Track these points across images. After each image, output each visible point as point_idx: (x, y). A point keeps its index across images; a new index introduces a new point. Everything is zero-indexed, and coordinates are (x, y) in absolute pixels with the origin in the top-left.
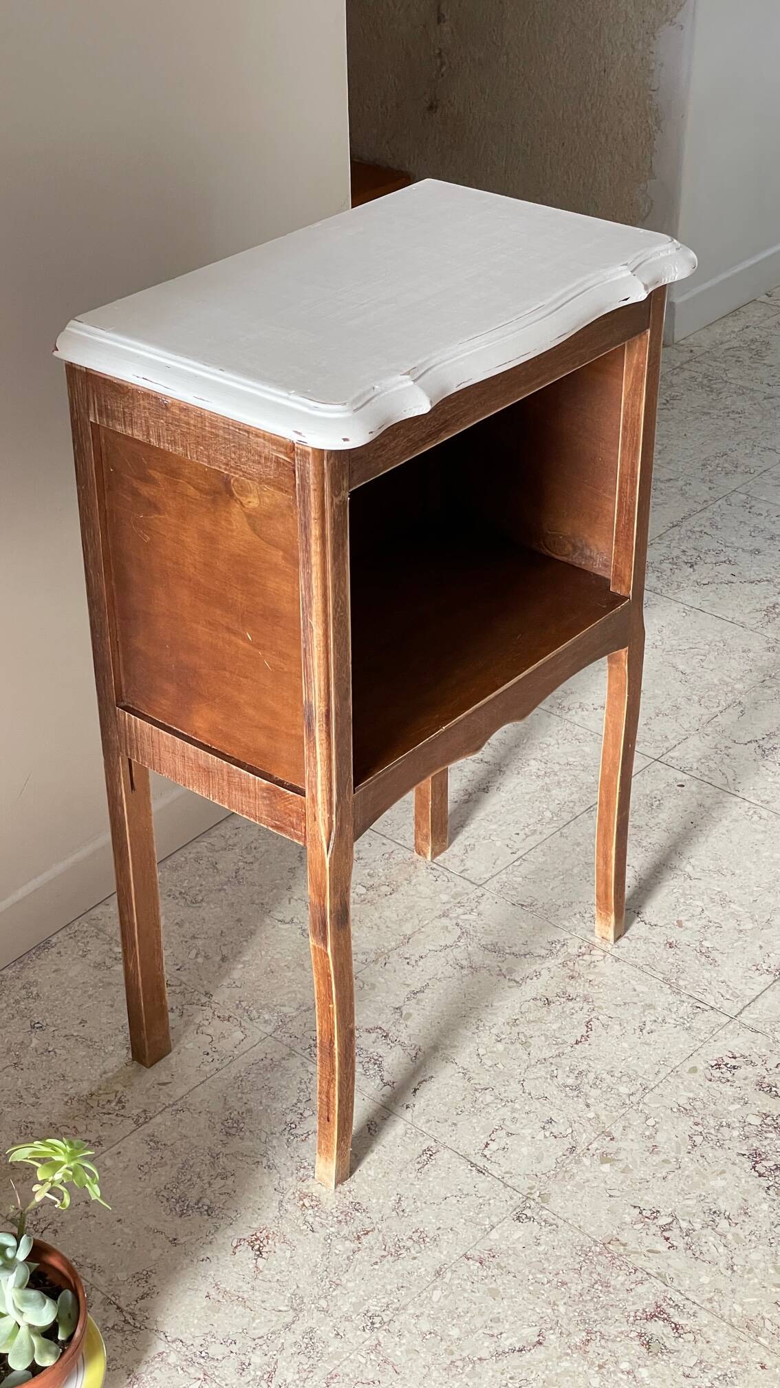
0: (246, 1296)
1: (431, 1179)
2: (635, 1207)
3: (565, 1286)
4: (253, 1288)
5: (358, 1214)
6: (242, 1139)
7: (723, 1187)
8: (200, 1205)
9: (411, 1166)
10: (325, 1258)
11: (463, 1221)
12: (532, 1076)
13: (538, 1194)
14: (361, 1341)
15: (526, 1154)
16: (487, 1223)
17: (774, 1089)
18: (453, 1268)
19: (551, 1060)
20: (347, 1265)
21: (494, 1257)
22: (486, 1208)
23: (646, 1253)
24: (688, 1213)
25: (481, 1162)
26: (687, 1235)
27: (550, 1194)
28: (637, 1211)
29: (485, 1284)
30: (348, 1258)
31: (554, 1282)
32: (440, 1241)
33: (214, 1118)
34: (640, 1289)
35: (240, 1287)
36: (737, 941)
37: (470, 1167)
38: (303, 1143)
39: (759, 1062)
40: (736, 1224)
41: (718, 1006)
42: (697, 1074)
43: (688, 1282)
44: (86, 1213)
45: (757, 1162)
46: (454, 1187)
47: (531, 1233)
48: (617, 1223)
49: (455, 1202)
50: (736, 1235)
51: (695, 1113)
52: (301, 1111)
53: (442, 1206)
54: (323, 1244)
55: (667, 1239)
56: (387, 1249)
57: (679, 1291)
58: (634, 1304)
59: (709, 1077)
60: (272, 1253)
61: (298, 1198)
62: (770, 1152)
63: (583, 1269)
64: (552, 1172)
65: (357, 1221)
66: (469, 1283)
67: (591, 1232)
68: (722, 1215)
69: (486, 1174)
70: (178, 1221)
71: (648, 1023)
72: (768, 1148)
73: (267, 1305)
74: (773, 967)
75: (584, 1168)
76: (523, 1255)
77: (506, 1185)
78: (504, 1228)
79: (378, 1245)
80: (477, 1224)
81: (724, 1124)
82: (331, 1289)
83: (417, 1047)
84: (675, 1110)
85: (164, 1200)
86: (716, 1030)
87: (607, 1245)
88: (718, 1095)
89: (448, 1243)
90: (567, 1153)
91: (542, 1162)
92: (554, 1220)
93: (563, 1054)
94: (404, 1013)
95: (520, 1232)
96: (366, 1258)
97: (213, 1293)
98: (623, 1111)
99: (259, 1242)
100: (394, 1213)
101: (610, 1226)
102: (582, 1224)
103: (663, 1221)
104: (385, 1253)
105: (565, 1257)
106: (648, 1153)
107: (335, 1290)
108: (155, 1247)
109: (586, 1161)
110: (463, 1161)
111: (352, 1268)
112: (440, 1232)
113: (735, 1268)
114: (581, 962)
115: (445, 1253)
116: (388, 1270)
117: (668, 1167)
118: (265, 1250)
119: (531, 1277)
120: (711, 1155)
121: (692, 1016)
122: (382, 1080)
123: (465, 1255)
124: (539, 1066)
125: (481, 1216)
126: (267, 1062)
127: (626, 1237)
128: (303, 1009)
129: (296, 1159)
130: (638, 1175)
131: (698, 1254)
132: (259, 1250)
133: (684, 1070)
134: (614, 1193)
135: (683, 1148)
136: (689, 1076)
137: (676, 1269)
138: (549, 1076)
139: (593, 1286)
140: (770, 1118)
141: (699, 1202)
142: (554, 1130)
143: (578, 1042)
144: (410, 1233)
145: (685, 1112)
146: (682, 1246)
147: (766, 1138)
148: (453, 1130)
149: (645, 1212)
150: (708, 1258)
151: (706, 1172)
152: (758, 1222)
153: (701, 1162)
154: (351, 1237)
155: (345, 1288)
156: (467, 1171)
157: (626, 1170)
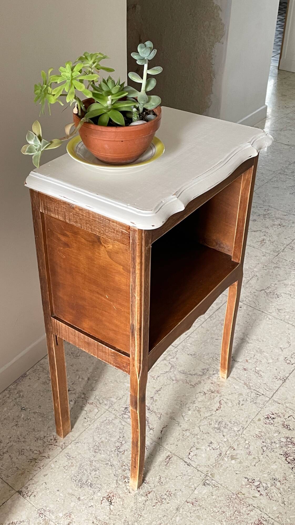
0: (107, 522)
1: (171, 469)
2: (246, 478)
3: (224, 513)
4: (110, 518)
5: (146, 485)
6: (101, 454)
7: (276, 468)
8: (87, 483)
9: (163, 464)
10: (135, 504)
11: (184, 486)
12: (202, 424)
13: (210, 474)
15: (204, 457)
16: (193, 487)
17: (289, 427)
18: (183, 507)
19: (209, 417)
20: (143, 507)
21: (197, 501)
22: (192, 480)
23: (252, 498)
24: (265, 480)
25: (188, 461)
26: (266, 489)
27: (214, 474)
28: (247, 480)
29: (195, 513)
30: (144, 504)
31: (220, 512)
32: (177, 495)
33: (90, 445)
34: (252, 513)
35: (105, 518)
36: (268, 367)
37: (184, 463)
38: (123, 455)
39: (282, 416)
40: (283, 484)
41: (265, 393)
42: (261, 421)
43: (269, 510)
44: (46, 487)
45: (287, 457)
46: (179, 472)
47: (209, 491)
48: (240, 485)
49: (180, 478)
50: (283, 489)
51: (262, 438)
52: (121, 441)
53: (176, 480)
54: (134, 498)
55: (259, 491)
56: (158, 499)
57: (266, 514)
58: (250, 520)
59: (265, 422)
60: (115, 503)
61: (123, 479)
62: (291, 453)
63: (230, 505)
64: (214, 464)
65: (146, 488)
66: (189, 513)
67: (231, 489)
68: (277, 480)
69: (191, 466)
70: (80, 490)
71: (241, 401)
72: (290, 451)
74: (281, 377)
75: (225, 462)
76: (207, 500)
77: (198, 471)
78: (199, 489)
79: (154, 498)
80: (189, 487)
81: (273, 442)
82: (139, 518)
83: (160, 413)
84: (255, 437)
85: (74, 481)
86: (265, 403)
87: (238, 495)
88: (269, 430)
89: (180, 496)
90: (218, 456)
91: (210, 460)
92: (217, 484)
93: (213, 415)
94: (155, 399)
95: (205, 490)
96: (150, 504)
97: (95, 521)
98: (236, 438)
99: (110, 498)
100: (159, 484)
101: (238, 487)
102: (227, 486)
103: (256, 483)
104: (157, 501)
105: (223, 501)
106: (247, 455)
107: (140, 518)
108: (72, 502)
109: (226, 459)
110: (181, 460)
111: (145, 508)
112: (176, 491)
113: (285, 503)
114: (215, 377)
115: (179, 500)
116: (159, 509)
117: (256, 461)
118: (113, 501)
119: (211, 510)
120: (270, 455)
121: (256, 398)
122: (149, 427)
123: (186, 501)
124: (204, 420)
125: (190, 484)
126: (107, 421)
127: (244, 491)
128: (118, 398)
129: (121, 462)
130: (245, 464)
131: (271, 497)
132: (110, 502)
133: (256, 420)
134: (237, 472)
135: (260, 452)
136: (258, 422)
137: (264, 504)
138: (208, 424)
139: (234, 513)
140: (289, 439)
141: (268, 475)
142: (213, 446)
143: (217, 410)
144: (165, 492)
145: (258, 437)
146: (264, 494)
147: (289, 447)
148: (177, 448)
149: (249, 480)
150: (275, 499)
151: (269, 462)
152: (290, 483)
153: (267, 458)
154: (144, 495)
155: (143, 517)
156: (183, 465)
157: (240, 463)
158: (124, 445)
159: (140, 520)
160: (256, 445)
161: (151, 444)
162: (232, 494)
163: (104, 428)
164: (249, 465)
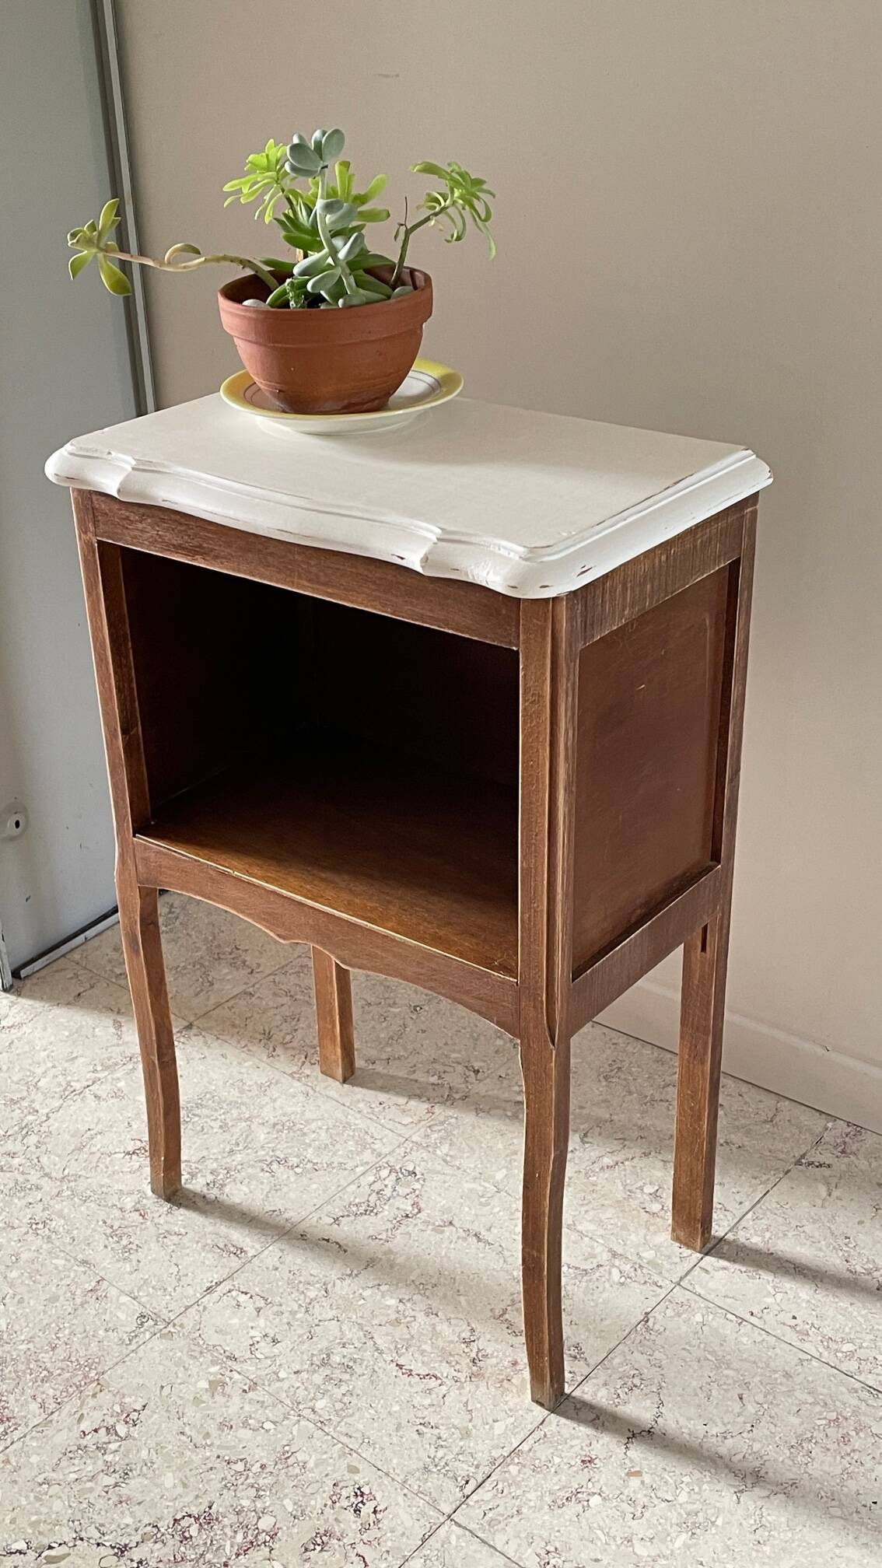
0: (85, 1149)
1: (203, 1254)
2: (144, 1406)
5: (165, 1209)
7: (163, 1484)
9: (221, 1240)
10: (117, 1191)
11: (147, 1277)
12: (344, 1327)
13: (173, 1330)
14: (20, 1218)
15: (230, 1322)
16: (141, 1294)
17: (318, 1548)
18: (88, 1272)
19: (370, 1343)
20: (107, 1204)
21: (97, 1298)
22: (160, 1292)
23: (80, 1413)
24: (128, 1451)
25: (221, 1288)
26: (98, 1448)
27: (171, 1340)
28: (139, 1408)
29: (65, 1293)
31: (57, 1341)
32: (124, 1263)
34: (34, 1407)
37: (215, 1281)
38: (259, 1170)
39: (365, 1538)
40: (107, 1492)
41: (472, 1503)
42: (345, 1472)
43: (34, 1444)
45: (197, 1519)
46: (191, 1270)
47: (122, 1325)
48: (124, 1390)
49: (171, 1271)
50: (91, 1490)
51: (280, 1466)
52: (301, 1166)
53: (166, 1263)
54: (134, 1189)
55: (96, 1431)
56: (120, 1228)
57: (25, 1436)
58: (17, 1401)
59: (341, 1485)
60: (129, 1160)
62: (212, 1534)
63: (69, 1363)
64: (201, 1342)
66: (68, 1282)
67: (116, 1371)
68: (122, 1480)
69: (205, 1293)
71: (436, 1431)
72: (219, 1532)
73: (73, 1161)
75: (204, 1366)
76: (95, 1319)
77: (187, 1308)
78: (131, 1306)
79: (126, 1222)
80: (140, 1287)
81: (262, 1493)
84: (287, 1448)
86: (427, 1498)
87: (96, 1383)
88: (309, 1491)
90: (227, 1354)
91: (215, 1334)
92: (137, 1342)
93: (381, 1353)
94: (445, 1228)
95: (125, 1317)
96: (112, 1216)
97: (92, 1132)
100: (163, 1231)
101: (120, 1385)
102: (128, 1363)
103: (122, 1429)
104: (115, 1227)
105: (86, 1350)
106: (221, 1421)
109: (215, 1369)
110: (225, 1277)
111: (102, 1208)
112: (135, 1262)
113: (45, 1486)
115: (108, 1265)
116: (96, 1230)
117: (198, 1437)
118: (134, 1157)
119: (66, 1325)
120: (213, 1476)
121: (451, 1474)
122: (343, 1217)
123: (103, 1279)
124: (361, 1333)
125: (151, 1289)
126: (369, 1140)
127: (105, 1398)
128: (448, 1159)
129: (239, 1167)
130: (190, 1412)
131: (71, 1455)
132: (134, 1153)
133: (354, 1460)
134: (166, 1391)
135: (228, 1452)
136: (343, 1464)
137: (53, 1435)
138: (344, 1341)
139: (45, 1369)
140: (268, 1538)
141: (144, 1460)
142: (262, 1344)
143: (400, 1366)
144: (137, 1242)
145: (283, 1457)
146: (84, 1442)
147: (235, 1532)
148: (267, 1268)
149: (137, 1414)
150: (64, 1463)
151: (187, 1470)
152: (107, 1512)
153: (203, 1466)
154: (138, 1205)
155: (81, 1205)
156: (210, 1279)
157: (197, 1401)
158: (291, 1172)
159: (76, 1199)
160: (258, 1450)
161: (287, 1220)
162: (100, 1370)
163: (349, 1135)
164: (185, 1420)
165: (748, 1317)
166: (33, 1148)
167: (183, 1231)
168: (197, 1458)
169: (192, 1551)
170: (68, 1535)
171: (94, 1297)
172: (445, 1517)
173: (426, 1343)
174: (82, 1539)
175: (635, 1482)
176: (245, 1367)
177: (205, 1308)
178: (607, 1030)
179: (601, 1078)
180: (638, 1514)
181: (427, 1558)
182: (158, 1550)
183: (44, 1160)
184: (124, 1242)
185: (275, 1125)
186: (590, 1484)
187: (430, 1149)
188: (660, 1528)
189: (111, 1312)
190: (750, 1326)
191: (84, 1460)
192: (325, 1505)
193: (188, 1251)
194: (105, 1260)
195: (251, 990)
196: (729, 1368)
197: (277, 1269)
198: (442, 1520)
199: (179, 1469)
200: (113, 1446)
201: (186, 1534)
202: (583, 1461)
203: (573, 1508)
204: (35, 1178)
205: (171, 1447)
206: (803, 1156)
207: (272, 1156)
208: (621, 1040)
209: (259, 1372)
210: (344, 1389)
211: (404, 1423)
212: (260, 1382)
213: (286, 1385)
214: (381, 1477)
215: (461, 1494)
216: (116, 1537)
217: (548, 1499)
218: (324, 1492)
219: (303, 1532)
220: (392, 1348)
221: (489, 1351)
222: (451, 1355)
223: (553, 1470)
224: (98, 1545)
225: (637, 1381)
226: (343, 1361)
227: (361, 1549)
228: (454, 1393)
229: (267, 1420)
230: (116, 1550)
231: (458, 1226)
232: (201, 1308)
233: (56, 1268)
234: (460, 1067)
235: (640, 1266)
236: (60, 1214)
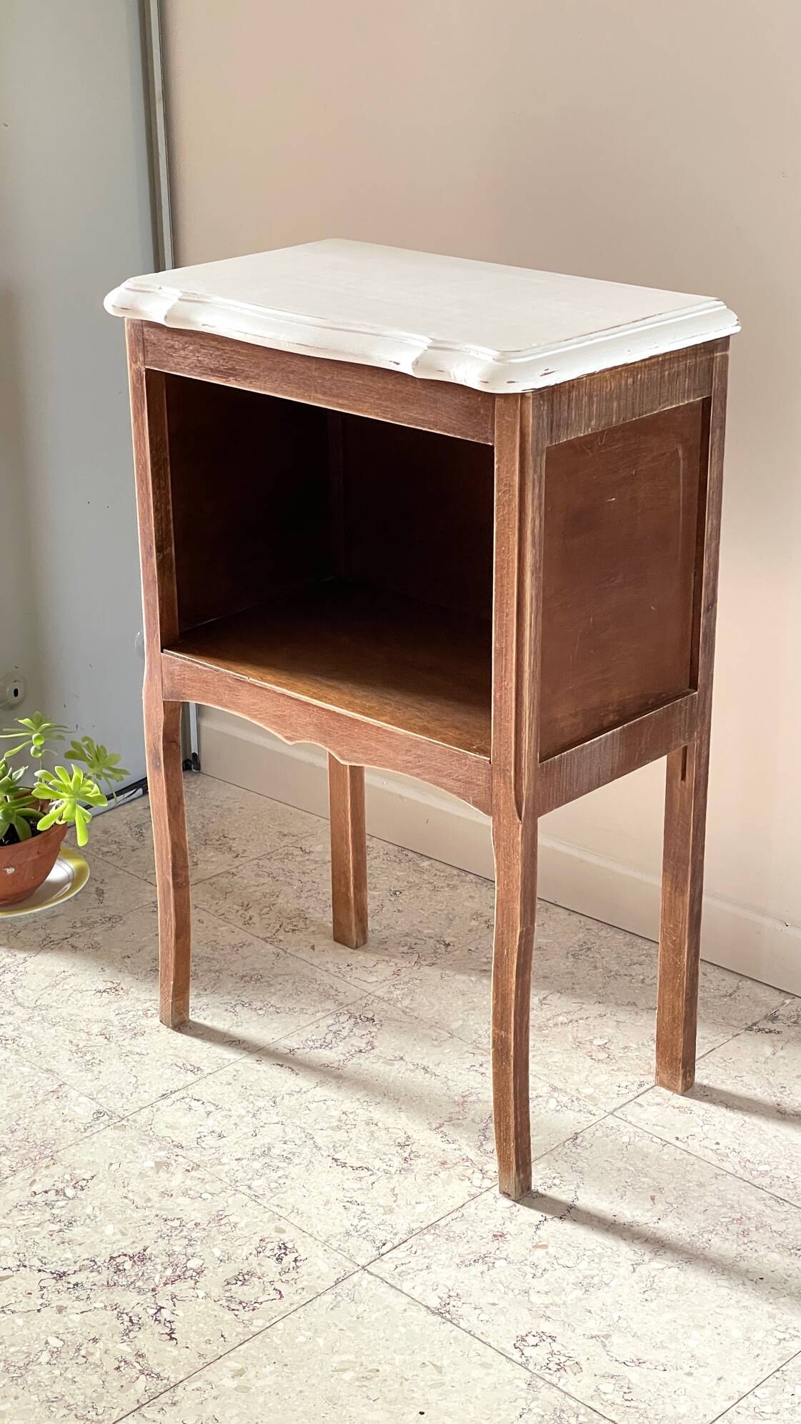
1: (161, 1070)
2: (93, 1177)
4: (65, 989)
5: (130, 1035)
7: (103, 1232)
9: (180, 1060)
11: (107, 1084)
13: (126, 1124)
15: (180, 1120)
16: (99, 1096)
17: (239, 1283)
18: (51, 1078)
19: (310, 1142)
21: (57, 1098)
22: (117, 1096)
23: (33, 1179)
24: (74, 1208)
25: (175, 1096)
26: (46, 1204)
27: (124, 1131)
28: (88, 1178)
29: (28, 1092)
31: (17, 1127)
32: (86, 1073)
33: (265, 970)
37: (170, 1090)
38: (223, 1010)
39: (284, 1278)
40: (51, 1235)
41: (385, 1259)
42: (272, 1232)
45: (131, 1258)
46: (148, 1081)
47: (79, 1118)
48: (75, 1164)
49: (130, 1081)
50: (37, 1233)
51: (213, 1225)
52: (264, 1008)
53: (126, 1075)
55: (46, 1192)
59: (267, 1240)
60: (100, 997)
62: (144, 1268)
63: (27, 1143)
64: (152, 1134)
67: (69, 1151)
68: (66, 1227)
69: (160, 1099)
71: (361, 1208)
72: (150, 1268)
73: (45, 995)
75: (152, 1151)
77: (141, 1108)
78: (89, 1105)
81: (193, 1242)
83: (340, 1067)
84: (221, 1213)
86: (345, 1254)
87: (50, 1158)
88: (237, 1243)
89: (82, 1076)
90: (175, 1143)
91: (166, 1129)
92: (91, 1131)
93: (319, 1150)
94: (396, 1062)
95: (82, 1113)
96: (79, 1038)
98: (226, 1179)
99: (113, 990)
100: (126, 1052)
101: (72, 1161)
102: (81, 1146)
103: (70, 1192)
104: (81, 1046)
106: (163, 1191)
109: (163, 1153)
110: (180, 1087)
112: (97, 1073)
115: (71, 1074)
116: (62, 1048)
117: (140, 1201)
119: (27, 1115)
120: (150, 1229)
121: (369, 1238)
123: (65, 1084)
124: (303, 1135)
125: (109, 1093)
126: (333, 993)
127: (58, 1170)
128: (407, 1010)
130: (135, 1184)
131: (21, 1208)
132: (105, 991)
133: (282, 1224)
134: (113, 1167)
135: (166, 1213)
136: (271, 1226)
138: (287, 1139)
140: (194, 1274)
141: (88, 1215)
142: (209, 1138)
143: (336, 1160)
144: (100, 1058)
145: (217, 1219)
146: (35, 1199)
147: (166, 1268)
149: (85, 1182)
150: (15, 1213)
151: (127, 1223)
152: (49, 1249)
153: (142, 1221)
154: (105, 1031)
155: (50, 1028)
156: (166, 1088)
157: (142, 1175)
158: (254, 1013)
159: (46, 1023)
160: (193, 1211)
162: (54, 1148)
164: (130, 1188)
165: (673, 1141)
166: (8, 984)
167: (144, 1052)
168: (137, 1215)
169: (124, 1279)
170: (12, 1263)
171: (55, 1096)
172: (360, 1267)
173: (362, 1144)
174: (25, 1266)
175: (540, 1252)
176: (190, 1153)
177: (158, 1110)
178: (583, 919)
179: (569, 955)
180: (538, 1274)
181: (337, 1295)
182: (93, 1277)
183: (19, 993)
184: (88, 1057)
185: (243, 977)
186: (498, 1252)
187: (391, 1002)
188: (557, 1285)
189: (69, 1108)
190: (673, 1148)
191: (32, 1212)
192: (251, 1254)
193: (147, 1067)
194: (68, 1069)
195: (234, 870)
196: (646, 1176)
197: (230, 1084)
198: (356, 1269)
199: (119, 1222)
200: (61, 1204)
201: (121, 1268)
202: (495, 1236)
203: (480, 1267)
204: (8, 1006)
205: (114, 1207)
206: (755, 1024)
207: (237, 1000)
208: (595, 926)
209: (202, 1158)
210: (280, 1173)
211: (333, 1200)
212: (203, 1165)
213: (226, 1168)
214: (304, 1237)
215: (377, 1252)
216: (56, 1266)
217: (457, 1260)
218: (251, 1244)
219: (229, 1270)
220: (331, 1146)
221: (421, 1153)
222: (385, 1154)
223: (465, 1240)
224: (40, 1271)
225: (557, 1181)
226: (283, 1153)
227: (278, 1285)
228: (383, 1181)
229: (206, 1192)
230: (55, 1275)
231: (407, 1060)
232: (155, 1109)
233: (22, 1073)
234: (432, 940)
235: (577, 1099)
236: (30, 1034)
